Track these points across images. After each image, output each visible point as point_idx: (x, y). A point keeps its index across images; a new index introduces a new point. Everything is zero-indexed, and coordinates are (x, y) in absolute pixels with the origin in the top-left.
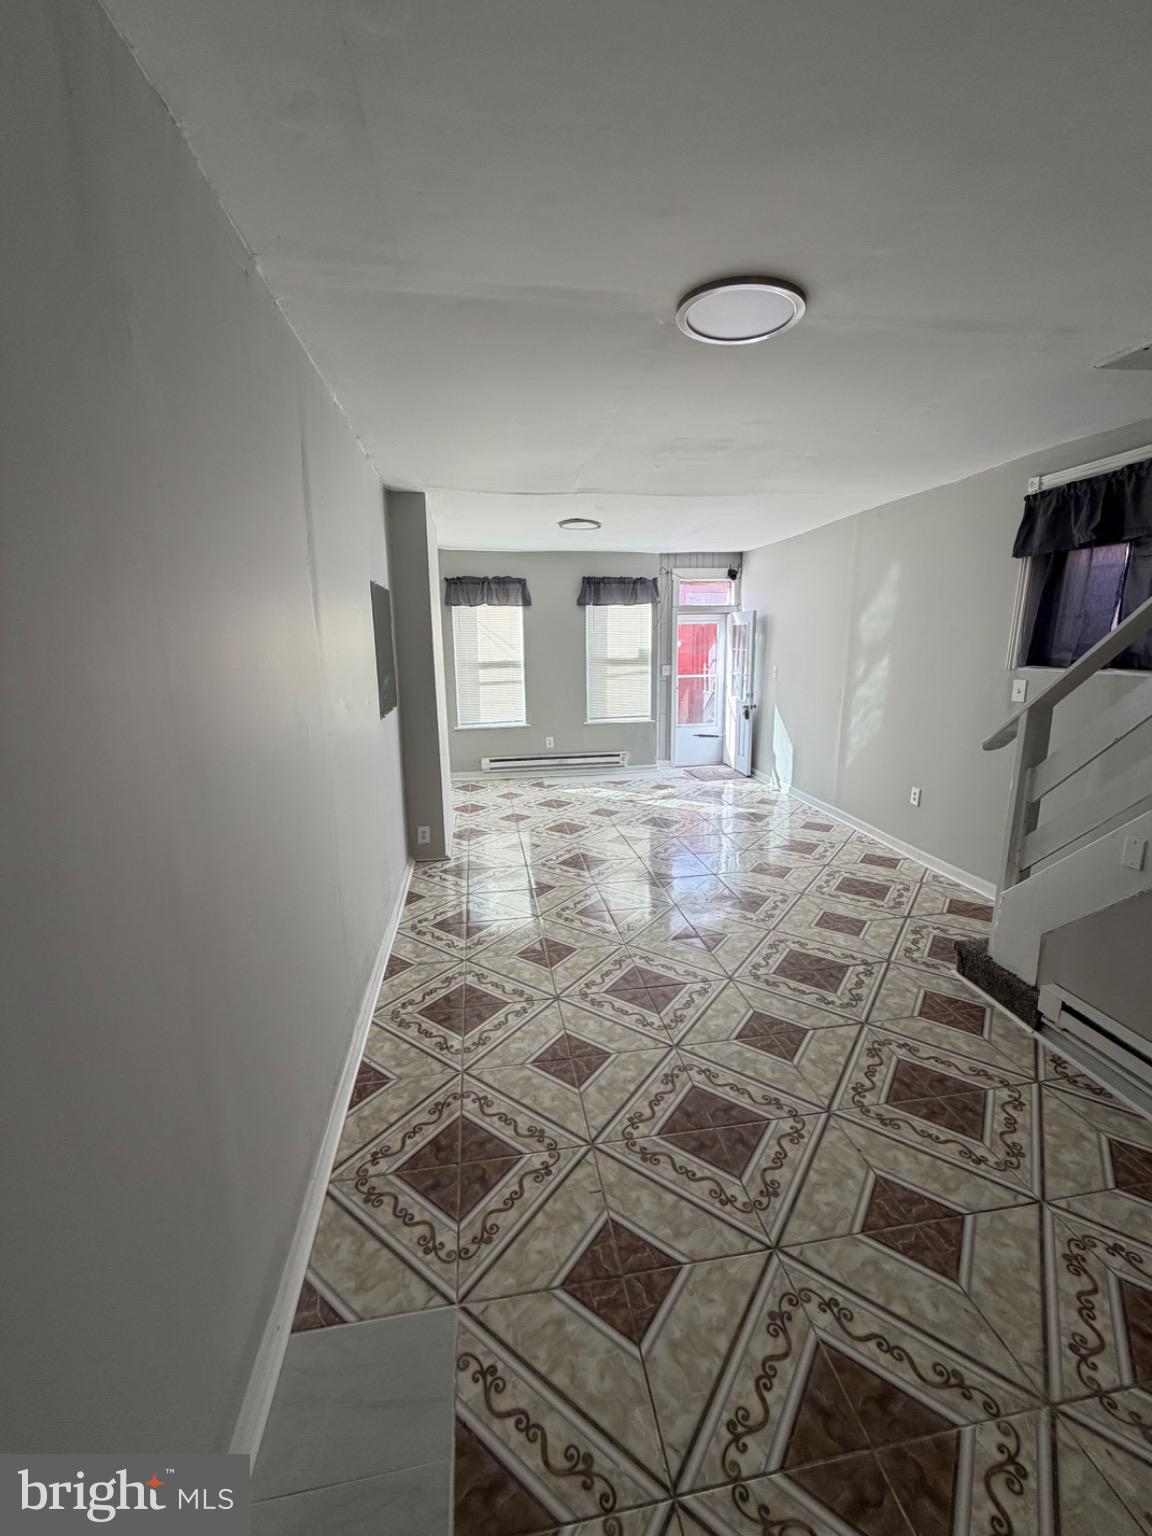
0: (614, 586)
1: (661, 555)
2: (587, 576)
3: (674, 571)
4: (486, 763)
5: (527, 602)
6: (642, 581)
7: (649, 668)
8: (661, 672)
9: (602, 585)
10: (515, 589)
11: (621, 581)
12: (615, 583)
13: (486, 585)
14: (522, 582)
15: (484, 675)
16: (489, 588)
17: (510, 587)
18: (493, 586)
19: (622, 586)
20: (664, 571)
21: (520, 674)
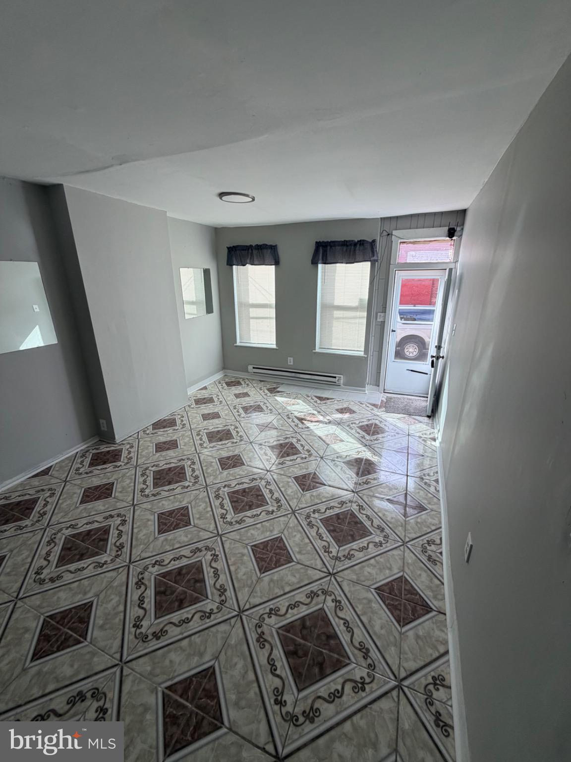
0: (338, 248)
1: (381, 218)
2: (318, 241)
3: (394, 232)
4: (250, 368)
5: (277, 263)
6: (362, 243)
7: (365, 314)
8: (376, 319)
9: (329, 248)
10: (267, 253)
11: (345, 244)
12: (338, 246)
13: (250, 251)
14: (273, 248)
15: (253, 312)
16: (252, 254)
17: (265, 251)
18: (255, 252)
19: (345, 248)
20: (385, 233)
21: (272, 313)
